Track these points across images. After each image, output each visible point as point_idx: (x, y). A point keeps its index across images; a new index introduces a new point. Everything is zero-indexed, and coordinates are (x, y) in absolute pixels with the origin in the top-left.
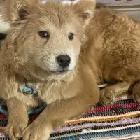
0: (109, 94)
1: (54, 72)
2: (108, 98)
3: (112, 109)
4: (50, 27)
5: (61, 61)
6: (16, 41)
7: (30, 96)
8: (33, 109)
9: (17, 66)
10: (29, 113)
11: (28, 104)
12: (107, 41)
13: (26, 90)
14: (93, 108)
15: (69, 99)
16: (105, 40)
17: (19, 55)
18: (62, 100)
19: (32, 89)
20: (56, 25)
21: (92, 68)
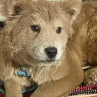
0: (91, 76)
1: (43, 61)
2: (91, 79)
3: (94, 88)
4: (40, 22)
5: (49, 53)
6: (11, 32)
7: (25, 78)
8: (27, 88)
9: (12, 54)
10: (23, 92)
11: (22, 84)
12: (91, 30)
13: (21, 73)
14: (78, 87)
15: (57, 81)
16: (89, 29)
17: (14, 45)
18: (51, 81)
19: (26, 73)
20: (46, 21)
21: (77, 52)
